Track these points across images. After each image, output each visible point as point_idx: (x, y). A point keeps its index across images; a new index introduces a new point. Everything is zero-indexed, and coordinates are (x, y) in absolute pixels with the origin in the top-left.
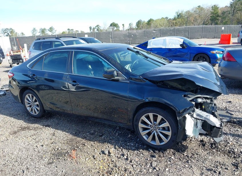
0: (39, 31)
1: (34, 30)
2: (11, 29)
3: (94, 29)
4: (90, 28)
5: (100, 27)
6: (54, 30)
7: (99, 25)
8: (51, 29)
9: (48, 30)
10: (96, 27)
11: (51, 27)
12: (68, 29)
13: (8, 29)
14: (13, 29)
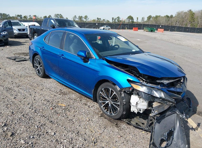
0: (78, 18)
1: (75, 17)
2: (61, 14)
3: (115, 19)
4: (113, 18)
5: (120, 18)
6: (88, 18)
7: (119, 17)
8: (86, 17)
9: (84, 17)
10: (117, 18)
11: (86, 15)
12: (98, 18)
13: (58, 14)
14: (62, 15)
